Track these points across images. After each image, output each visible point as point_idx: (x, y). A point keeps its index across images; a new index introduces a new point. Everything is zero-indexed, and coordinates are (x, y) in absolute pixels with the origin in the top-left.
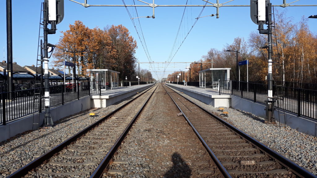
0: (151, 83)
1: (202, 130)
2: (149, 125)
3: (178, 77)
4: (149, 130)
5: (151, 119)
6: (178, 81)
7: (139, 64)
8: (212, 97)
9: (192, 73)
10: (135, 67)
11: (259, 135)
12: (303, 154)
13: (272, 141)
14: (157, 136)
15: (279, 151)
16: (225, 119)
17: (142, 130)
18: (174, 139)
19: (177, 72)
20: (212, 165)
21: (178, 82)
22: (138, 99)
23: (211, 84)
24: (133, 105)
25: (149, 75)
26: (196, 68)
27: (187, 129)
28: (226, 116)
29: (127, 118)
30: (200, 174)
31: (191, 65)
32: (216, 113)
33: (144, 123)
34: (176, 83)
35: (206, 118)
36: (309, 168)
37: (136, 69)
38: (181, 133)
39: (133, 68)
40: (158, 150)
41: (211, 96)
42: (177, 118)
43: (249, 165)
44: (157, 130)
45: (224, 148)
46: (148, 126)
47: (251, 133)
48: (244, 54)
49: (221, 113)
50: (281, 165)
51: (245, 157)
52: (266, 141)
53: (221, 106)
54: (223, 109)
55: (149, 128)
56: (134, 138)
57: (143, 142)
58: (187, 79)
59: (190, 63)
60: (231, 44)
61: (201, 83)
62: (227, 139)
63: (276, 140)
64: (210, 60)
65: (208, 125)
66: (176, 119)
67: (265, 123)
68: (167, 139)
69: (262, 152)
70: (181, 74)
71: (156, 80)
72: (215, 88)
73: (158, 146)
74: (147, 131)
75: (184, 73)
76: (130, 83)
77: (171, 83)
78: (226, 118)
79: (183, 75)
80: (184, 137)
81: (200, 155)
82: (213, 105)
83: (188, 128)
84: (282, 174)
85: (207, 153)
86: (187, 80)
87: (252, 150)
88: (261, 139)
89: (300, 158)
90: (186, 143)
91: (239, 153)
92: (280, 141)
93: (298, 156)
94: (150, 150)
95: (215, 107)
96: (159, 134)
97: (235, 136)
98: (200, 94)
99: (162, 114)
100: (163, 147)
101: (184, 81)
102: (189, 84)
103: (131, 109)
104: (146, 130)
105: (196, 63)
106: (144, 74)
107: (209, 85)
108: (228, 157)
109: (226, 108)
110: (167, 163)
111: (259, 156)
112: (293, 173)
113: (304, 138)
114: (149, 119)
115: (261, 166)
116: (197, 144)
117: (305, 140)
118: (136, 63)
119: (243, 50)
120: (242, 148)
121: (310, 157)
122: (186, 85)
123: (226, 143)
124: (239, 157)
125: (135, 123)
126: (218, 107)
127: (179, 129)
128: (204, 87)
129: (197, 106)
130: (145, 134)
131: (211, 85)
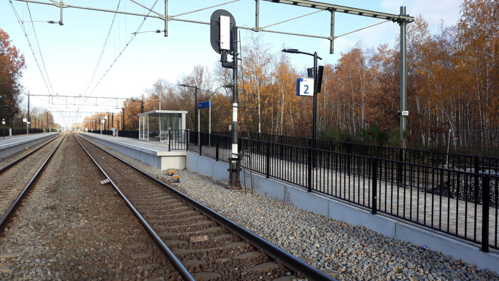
0: (52, 131)
1: (140, 203)
2: (53, 200)
3: (103, 121)
4: (53, 208)
5: (56, 191)
6: (102, 129)
7: (29, 98)
8: (158, 155)
9: (126, 117)
10: (20, 101)
11: (218, 205)
12: (267, 223)
13: (233, 211)
14: (67, 215)
15: (240, 221)
16: (175, 186)
17: (40, 208)
18: (96, 217)
19: (101, 113)
20: (150, 246)
21: (103, 131)
22: (28, 159)
23: (157, 134)
24: (19, 170)
25: (48, 116)
26: (135, 108)
27: (116, 203)
28: (178, 181)
29: (10, 191)
30: (135, 258)
31: (125, 102)
32: (162, 178)
33: (43, 198)
34: (98, 132)
35: (147, 186)
36: (269, 238)
37: (23, 106)
38: (107, 209)
39: (17, 104)
40: (69, 234)
41: (156, 152)
42: (101, 188)
43: (201, 242)
44: (66, 206)
45: (169, 223)
46: (50, 202)
47: (209, 202)
48: (208, 91)
49: (169, 178)
50: (239, 237)
51: (196, 232)
52: (226, 211)
53: (171, 168)
54: (173, 171)
55: (52, 204)
56: (27, 221)
57: (43, 225)
58: (119, 125)
59: (125, 100)
60: (189, 75)
61: (142, 133)
62: (176, 213)
63: (238, 209)
64: (157, 96)
65: (150, 196)
66: (99, 189)
67: (228, 189)
68: (83, 219)
69: (218, 225)
70: (109, 118)
71: (62, 126)
72: (164, 141)
73: (70, 229)
74: (49, 210)
75: (113, 116)
76: (10, 130)
77: (90, 131)
78: (177, 184)
79: (111, 118)
80: (111, 214)
81: (134, 236)
82: (159, 167)
83: (119, 200)
84: (239, 247)
85: (145, 231)
86: (119, 127)
87: (206, 222)
88: (220, 209)
89: (262, 228)
90: (113, 221)
91: (189, 229)
92: (243, 209)
93: (260, 226)
94: (56, 234)
95: (162, 170)
96: (70, 213)
97: (186, 207)
98: (139, 150)
99: (74, 182)
100: (77, 230)
101: (113, 130)
102: (122, 134)
103: (15, 177)
104: (48, 208)
105: (134, 101)
106: (37, 115)
107: (154, 136)
108: (174, 234)
109: (178, 170)
110: (84, 250)
111: (214, 229)
112: (251, 245)
113: (271, 204)
114: (52, 191)
115: (215, 241)
116: (131, 222)
117: (272, 207)
118: (22, 95)
119: (206, 86)
120: (194, 222)
121: (273, 225)
122: (116, 136)
123: (173, 218)
124: (188, 233)
125: (27, 198)
126: (166, 169)
127: (103, 204)
128: (146, 139)
129: (134, 168)
130: (47, 214)
131: (158, 136)
